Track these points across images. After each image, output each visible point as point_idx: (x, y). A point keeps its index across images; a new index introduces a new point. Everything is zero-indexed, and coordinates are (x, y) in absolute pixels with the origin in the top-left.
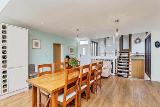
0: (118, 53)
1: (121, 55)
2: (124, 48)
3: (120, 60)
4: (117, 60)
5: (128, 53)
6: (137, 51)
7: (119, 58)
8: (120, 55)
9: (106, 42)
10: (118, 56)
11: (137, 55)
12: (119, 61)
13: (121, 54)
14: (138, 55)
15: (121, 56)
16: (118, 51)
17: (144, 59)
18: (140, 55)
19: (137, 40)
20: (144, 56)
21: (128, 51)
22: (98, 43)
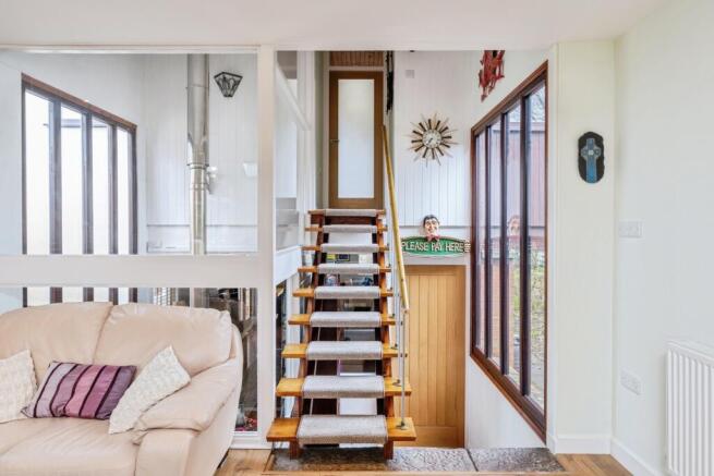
0: (305, 221)
1: (325, 238)
2: (346, 190)
3: (321, 280)
4: (293, 287)
5: (373, 221)
6: (428, 214)
7: (310, 264)
8: (319, 243)
9: (205, 132)
10: (305, 249)
11: (426, 239)
12: (308, 291)
13: (326, 228)
14: (434, 240)
15: (330, 245)
16: (308, 203)
17: (463, 267)
18: (442, 239)
19: (429, 136)
20: (463, 243)
21: (371, 212)
22: (132, 130)
